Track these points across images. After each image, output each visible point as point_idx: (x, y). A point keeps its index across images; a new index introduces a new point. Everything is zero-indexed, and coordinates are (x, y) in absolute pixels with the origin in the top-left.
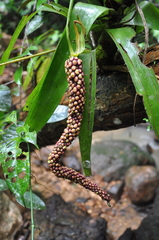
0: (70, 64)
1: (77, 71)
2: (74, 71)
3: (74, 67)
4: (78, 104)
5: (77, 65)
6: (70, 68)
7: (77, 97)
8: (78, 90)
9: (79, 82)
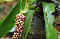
0: (18, 17)
1: (21, 22)
2: (19, 21)
3: (20, 20)
4: (18, 37)
5: (22, 19)
6: (18, 19)
7: (18, 34)
8: (19, 30)
9: (21, 27)
